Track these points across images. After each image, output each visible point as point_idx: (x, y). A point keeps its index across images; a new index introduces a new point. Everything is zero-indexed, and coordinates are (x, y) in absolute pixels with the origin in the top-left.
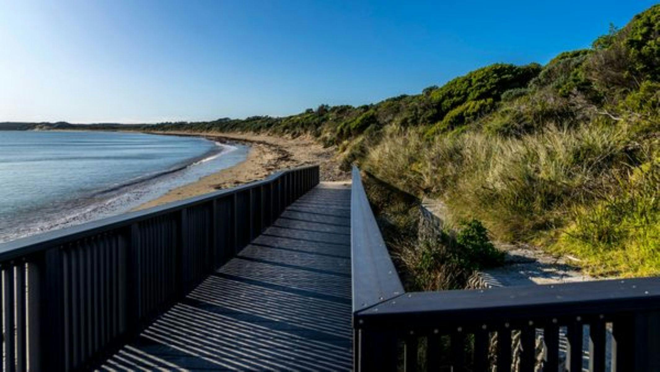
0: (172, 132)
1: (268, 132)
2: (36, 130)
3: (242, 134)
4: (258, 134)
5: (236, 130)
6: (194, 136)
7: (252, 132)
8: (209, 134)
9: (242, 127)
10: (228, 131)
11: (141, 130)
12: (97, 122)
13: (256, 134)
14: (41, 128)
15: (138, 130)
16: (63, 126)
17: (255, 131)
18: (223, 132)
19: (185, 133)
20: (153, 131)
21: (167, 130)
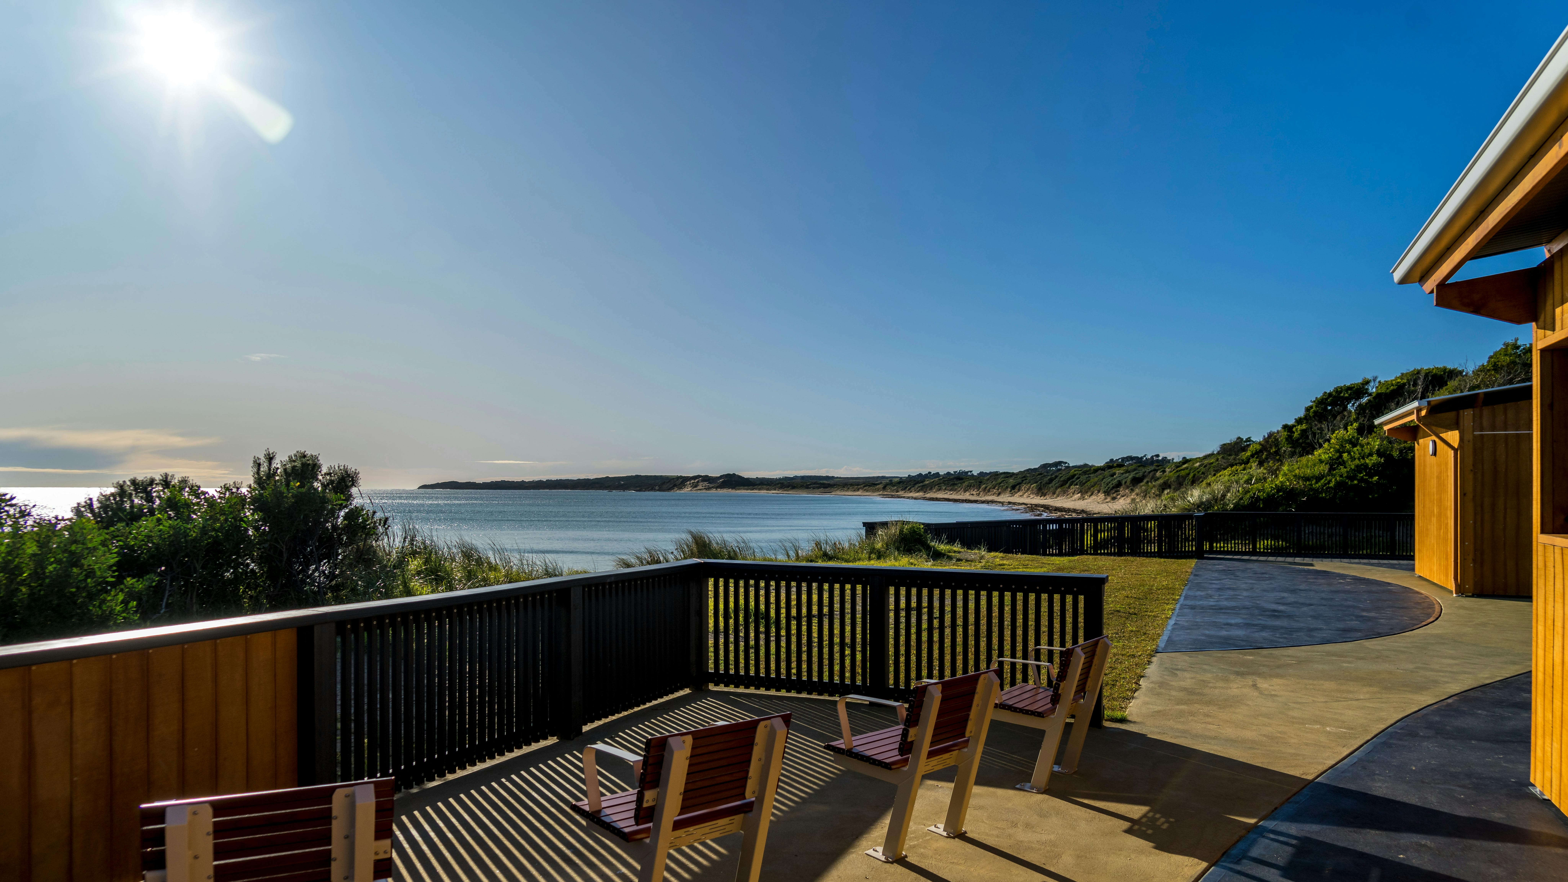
0: (940, 495)
1: (1133, 496)
2: (687, 490)
3: (1083, 498)
4: (1114, 499)
5: (1071, 491)
6: (983, 502)
7: (1101, 496)
8: (1016, 499)
9: (1082, 484)
10: (1054, 493)
11: (878, 490)
12: (791, 474)
13: (1109, 499)
14: (695, 486)
15: (874, 491)
16: (732, 481)
17: (1107, 493)
18: (1044, 495)
19: (967, 496)
20: (901, 493)
21: (931, 489)
